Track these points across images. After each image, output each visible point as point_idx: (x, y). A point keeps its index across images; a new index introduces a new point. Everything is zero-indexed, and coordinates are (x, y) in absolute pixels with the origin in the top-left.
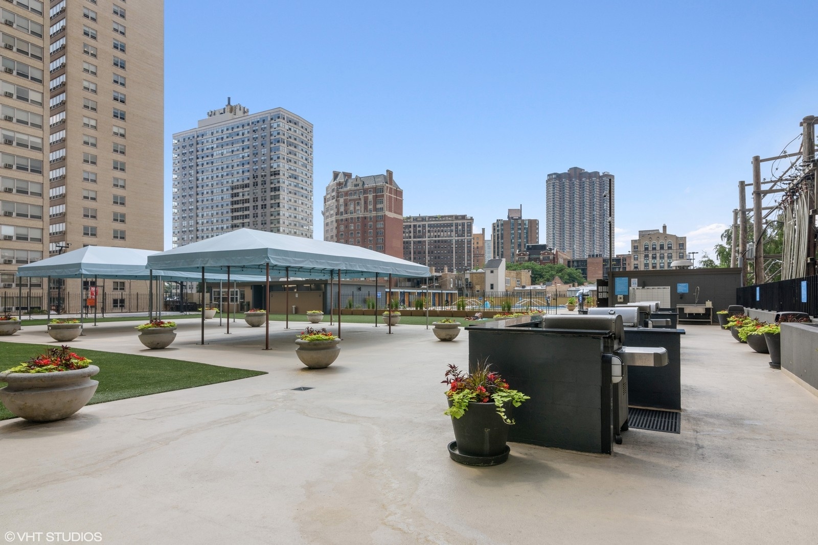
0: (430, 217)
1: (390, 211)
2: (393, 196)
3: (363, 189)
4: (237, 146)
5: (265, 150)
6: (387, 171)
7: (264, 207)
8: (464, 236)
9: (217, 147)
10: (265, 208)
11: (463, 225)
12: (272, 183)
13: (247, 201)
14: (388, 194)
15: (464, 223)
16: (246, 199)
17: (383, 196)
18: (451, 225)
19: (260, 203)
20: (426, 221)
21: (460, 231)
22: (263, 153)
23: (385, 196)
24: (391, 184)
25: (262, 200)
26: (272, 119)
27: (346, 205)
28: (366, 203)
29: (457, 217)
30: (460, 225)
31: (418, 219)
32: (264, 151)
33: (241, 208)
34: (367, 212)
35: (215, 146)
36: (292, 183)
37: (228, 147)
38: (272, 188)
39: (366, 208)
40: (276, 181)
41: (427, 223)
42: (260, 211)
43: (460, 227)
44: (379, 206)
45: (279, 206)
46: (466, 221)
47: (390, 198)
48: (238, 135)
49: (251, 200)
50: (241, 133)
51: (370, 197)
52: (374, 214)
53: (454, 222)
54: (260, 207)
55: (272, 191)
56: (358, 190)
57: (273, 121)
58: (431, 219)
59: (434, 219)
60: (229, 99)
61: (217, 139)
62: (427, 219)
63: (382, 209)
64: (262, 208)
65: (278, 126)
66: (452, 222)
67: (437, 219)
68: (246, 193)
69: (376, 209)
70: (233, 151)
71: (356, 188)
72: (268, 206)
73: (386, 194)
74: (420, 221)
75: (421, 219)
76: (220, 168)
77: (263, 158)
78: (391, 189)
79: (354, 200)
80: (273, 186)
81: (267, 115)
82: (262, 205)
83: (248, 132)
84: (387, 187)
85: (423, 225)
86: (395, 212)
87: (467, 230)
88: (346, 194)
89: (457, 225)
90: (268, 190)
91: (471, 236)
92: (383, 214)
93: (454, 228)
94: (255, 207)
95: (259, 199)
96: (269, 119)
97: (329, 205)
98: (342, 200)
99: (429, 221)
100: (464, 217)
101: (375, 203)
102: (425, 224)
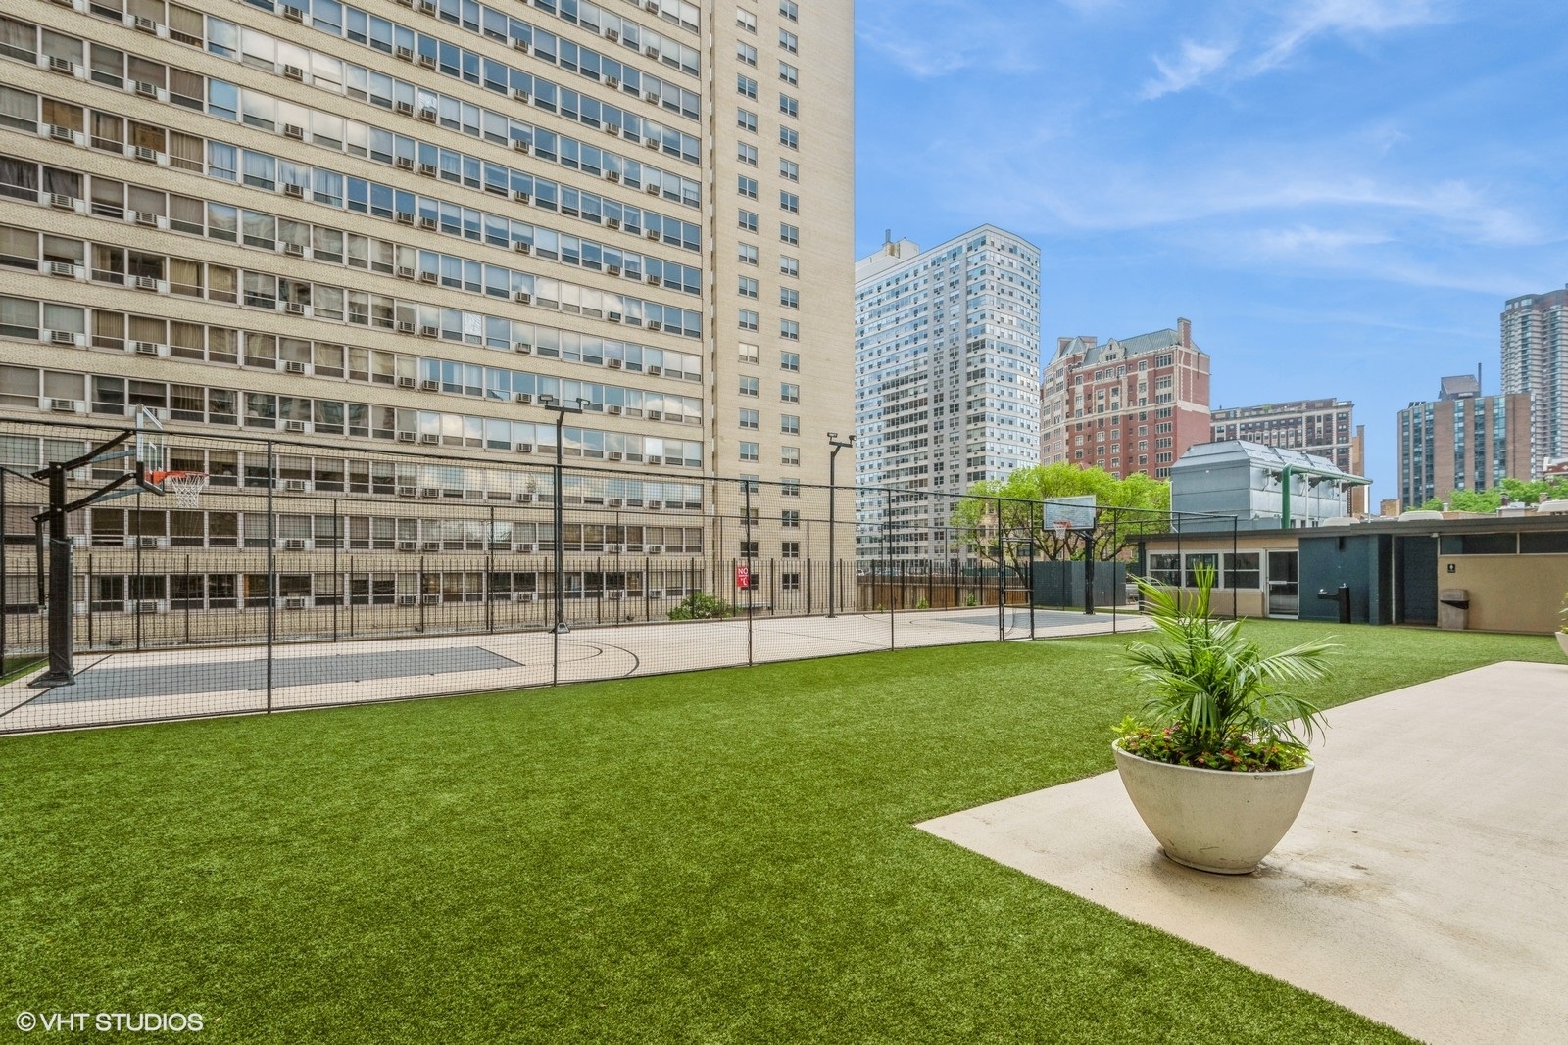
0: (1243, 411)
1: (1186, 398)
2: (1191, 368)
3: (1126, 363)
4: (904, 309)
5: (958, 306)
6: (1179, 320)
7: (955, 408)
8: (1330, 442)
9: (871, 317)
10: (957, 410)
11: (1328, 418)
12: (969, 365)
13: (923, 402)
14: (1182, 366)
15: (1331, 415)
16: (921, 400)
17: (1171, 370)
18: (1296, 423)
19: (946, 403)
20: (1235, 418)
21: (1320, 432)
22: (952, 313)
23: (1176, 370)
24: (1187, 345)
25: (951, 397)
26: (970, 249)
27: (1089, 396)
28: (1131, 387)
29: (1311, 406)
30: (1319, 421)
31: (1217, 417)
32: (957, 308)
33: (911, 416)
34: (1135, 405)
35: (867, 316)
36: (1006, 361)
37: (889, 314)
38: (969, 374)
39: (1132, 399)
40: (979, 359)
41: (1237, 423)
42: (946, 417)
43: (1319, 425)
44: (1161, 391)
45: (983, 405)
46: (1334, 412)
47: (1186, 372)
48: (907, 289)
49: (931, 401)
50: (911, 286)
51: (1142, 376)
52: (1150, 407)
53: (1305, 415)
54: (946, 410)
55: (969, 379)
56: (1115, 366)
57: (973, 252)
58: (1246, 414)
59: (1254, 413)
60: (888, 232)
61: (871, 304)
62: (1238, 415)
63: (1168, 397)
64: (951, 412)
65: (983, 258)
66: (1300, 415)
67: (1262, 412)
68: (922, 389)
69: (1156, 399)
70: (897, 320)
71: (1110, 363)
72: (963, 407)
73: (1178, 365)
74: (1222, 419)
75: (1224, 416)
76: (875, 351)
77: (952, 323)
78: (1187, 355)
79: (1107, 386)
80: (971, 369)
81: (959, 244)
82: (951, 407)
83: (926, 282)
84: (1181, 352)
85: (1228, 427)
86: (1196, 401)
87: (1338, 430)
88: (1089, 375)
89: (1310, 420)
90: (963, 378)
91: (1347, 441)
92: (1172, 406)
93: (1303, 429)
94: (939, 412)
95: (946, 397)
96: (965, 249)
97: (1052, 401)
98: (1079, 389)
99: (1242, 417)
100: (1328, 404)
101: (1154, 385)
102: (1235, 425)
